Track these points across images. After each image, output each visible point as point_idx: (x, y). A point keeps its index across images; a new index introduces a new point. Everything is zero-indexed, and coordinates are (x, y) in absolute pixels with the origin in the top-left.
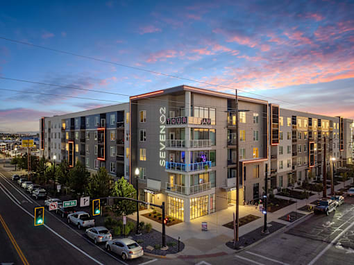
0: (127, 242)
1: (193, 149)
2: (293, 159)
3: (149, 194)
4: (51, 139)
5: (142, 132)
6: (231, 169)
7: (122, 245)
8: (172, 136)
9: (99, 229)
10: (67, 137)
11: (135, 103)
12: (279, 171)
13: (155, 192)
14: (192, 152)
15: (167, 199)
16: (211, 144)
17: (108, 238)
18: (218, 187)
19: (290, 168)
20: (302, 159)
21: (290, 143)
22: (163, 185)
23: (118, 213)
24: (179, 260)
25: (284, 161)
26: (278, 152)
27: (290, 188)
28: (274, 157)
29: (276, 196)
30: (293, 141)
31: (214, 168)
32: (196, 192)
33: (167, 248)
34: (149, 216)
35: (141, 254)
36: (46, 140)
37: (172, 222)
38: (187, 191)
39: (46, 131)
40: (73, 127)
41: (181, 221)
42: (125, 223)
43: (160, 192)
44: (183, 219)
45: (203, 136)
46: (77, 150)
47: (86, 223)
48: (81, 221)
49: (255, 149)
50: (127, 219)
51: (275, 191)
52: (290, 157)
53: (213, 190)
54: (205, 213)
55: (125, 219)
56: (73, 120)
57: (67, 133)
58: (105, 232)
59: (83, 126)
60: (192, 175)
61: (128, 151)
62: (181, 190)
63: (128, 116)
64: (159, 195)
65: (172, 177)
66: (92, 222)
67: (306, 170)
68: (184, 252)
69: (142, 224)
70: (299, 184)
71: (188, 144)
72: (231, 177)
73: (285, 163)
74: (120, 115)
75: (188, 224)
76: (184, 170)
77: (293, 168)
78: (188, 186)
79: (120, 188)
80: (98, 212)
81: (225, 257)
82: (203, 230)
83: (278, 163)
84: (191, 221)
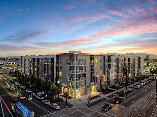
0: (55, 104)
1: (77, 74)
2: (117, 74)
3: (63, 88)
4: (25, 65)
5: (60, 66)
6: (92, 79)
7: (53, 105)
8: (70, 68)
9: (46, 100)
10: (32, 65)
11: (58, 56)
12: (111, 79)
13: (65, 88)
14: (77, 75)
15: (68, 90)
16: (84, 71)
17: (49, 103)
18: (86, 86)
19: (116, 78)
20: (121, 74)
21: (116, 68)
22: (67, 85)
23: (52, 95)
24: (71, 110)
25: (113, 75)
26: (111, 72)
27: (115, 85)
28: (109, 74)
29: (109, 88)
30: (117, 67)
31: (85, 79)
32: (78, 88)
33: (67, 106)
34: (62, 96)
35: (59, 108)
36: (23, 65)
37: (70, 98)
38: (75, 88)
39: (23, 61)
40: (34, 61)
41: (73, 98)
42: (54, 98)
43: (67, 87)
44: (74, 97)
45: (81, 68)
46: (36, 70)
47: (42, 98)
48: (40, 98)
49: (101, 72)
50: (55, 97)
51: (109, 86)
52: (116, 73)
53: (84, 87)
54: (82, 95)
55: (54, 97)
56: (34, 59)
57: (32, 63)
58: (48, 101)
59: (38, 61)
60: (77, 82)
61: (55, 72)
62: (73, 87)
63: (55, 60)
64: (66, 89)
65: (70, 83)
66: (43, 98)
67: (123, 78)
68: (72, 108)
69: (60, 98)
70: (119, 83)
71: (75, 72)
72: (92, 82)
73: (114, 76)
74: (53, 59)
75: (75, 98)
76: (74, 80)
77: (117, 77)
78: (75, 86)
79: (53, 87)
80: (47, 96)
81: (85, 109)
82: (80, 101)
83: (111, 76)
84: (77, 98)
